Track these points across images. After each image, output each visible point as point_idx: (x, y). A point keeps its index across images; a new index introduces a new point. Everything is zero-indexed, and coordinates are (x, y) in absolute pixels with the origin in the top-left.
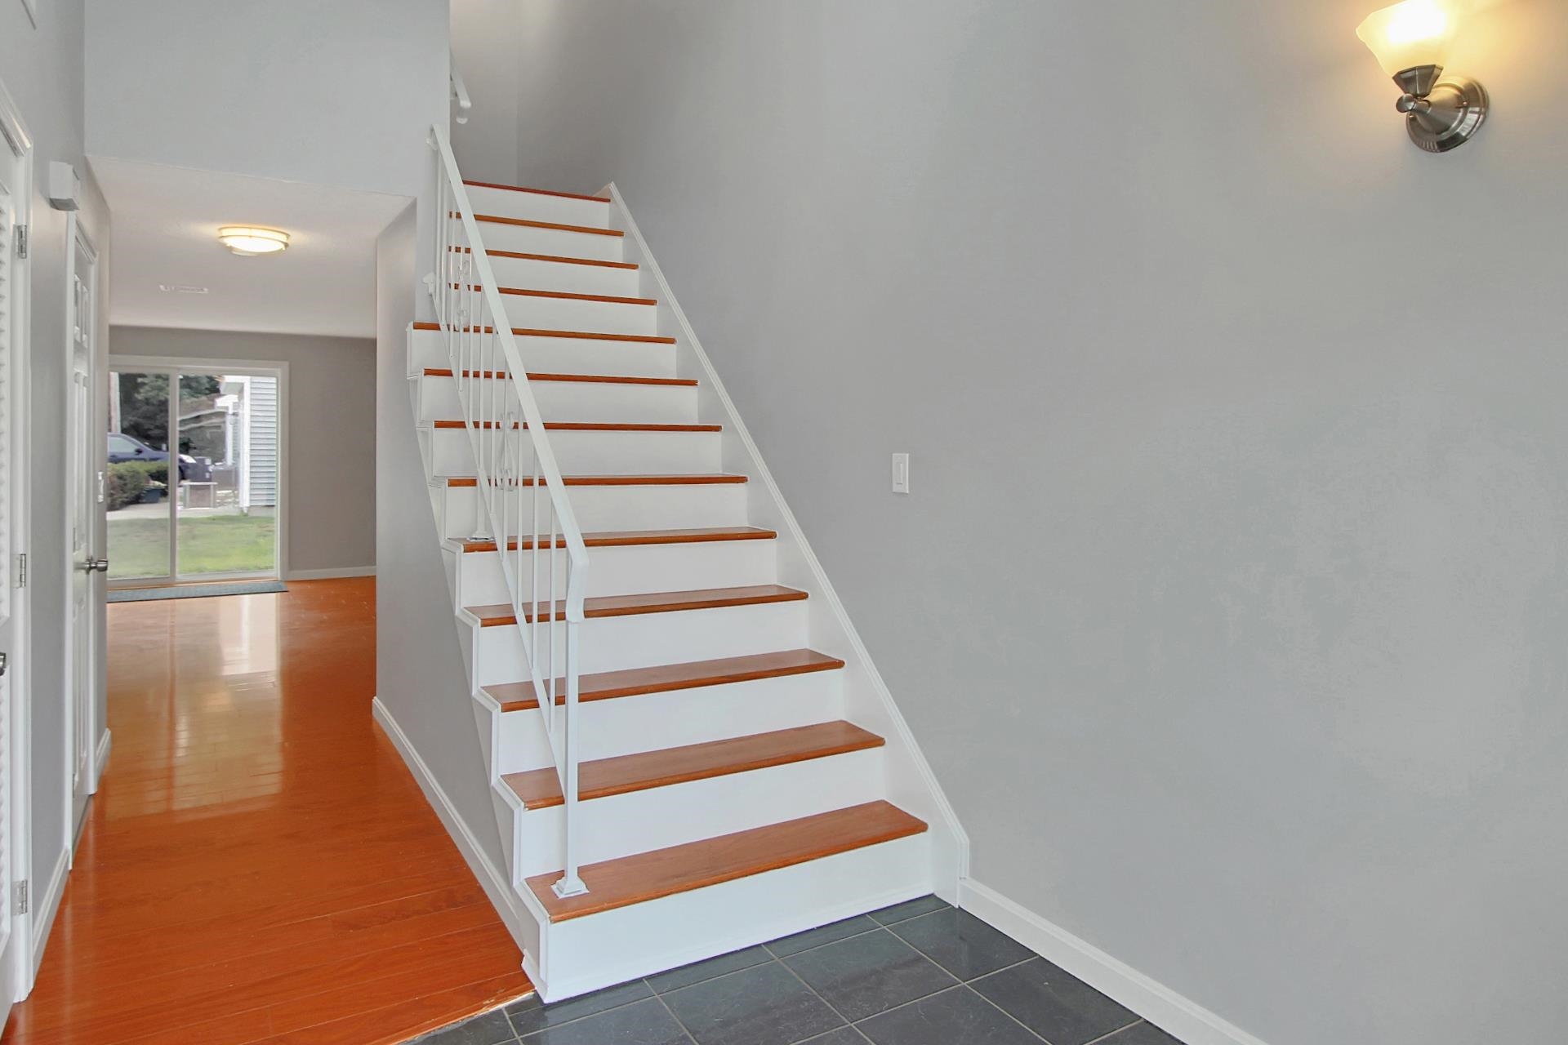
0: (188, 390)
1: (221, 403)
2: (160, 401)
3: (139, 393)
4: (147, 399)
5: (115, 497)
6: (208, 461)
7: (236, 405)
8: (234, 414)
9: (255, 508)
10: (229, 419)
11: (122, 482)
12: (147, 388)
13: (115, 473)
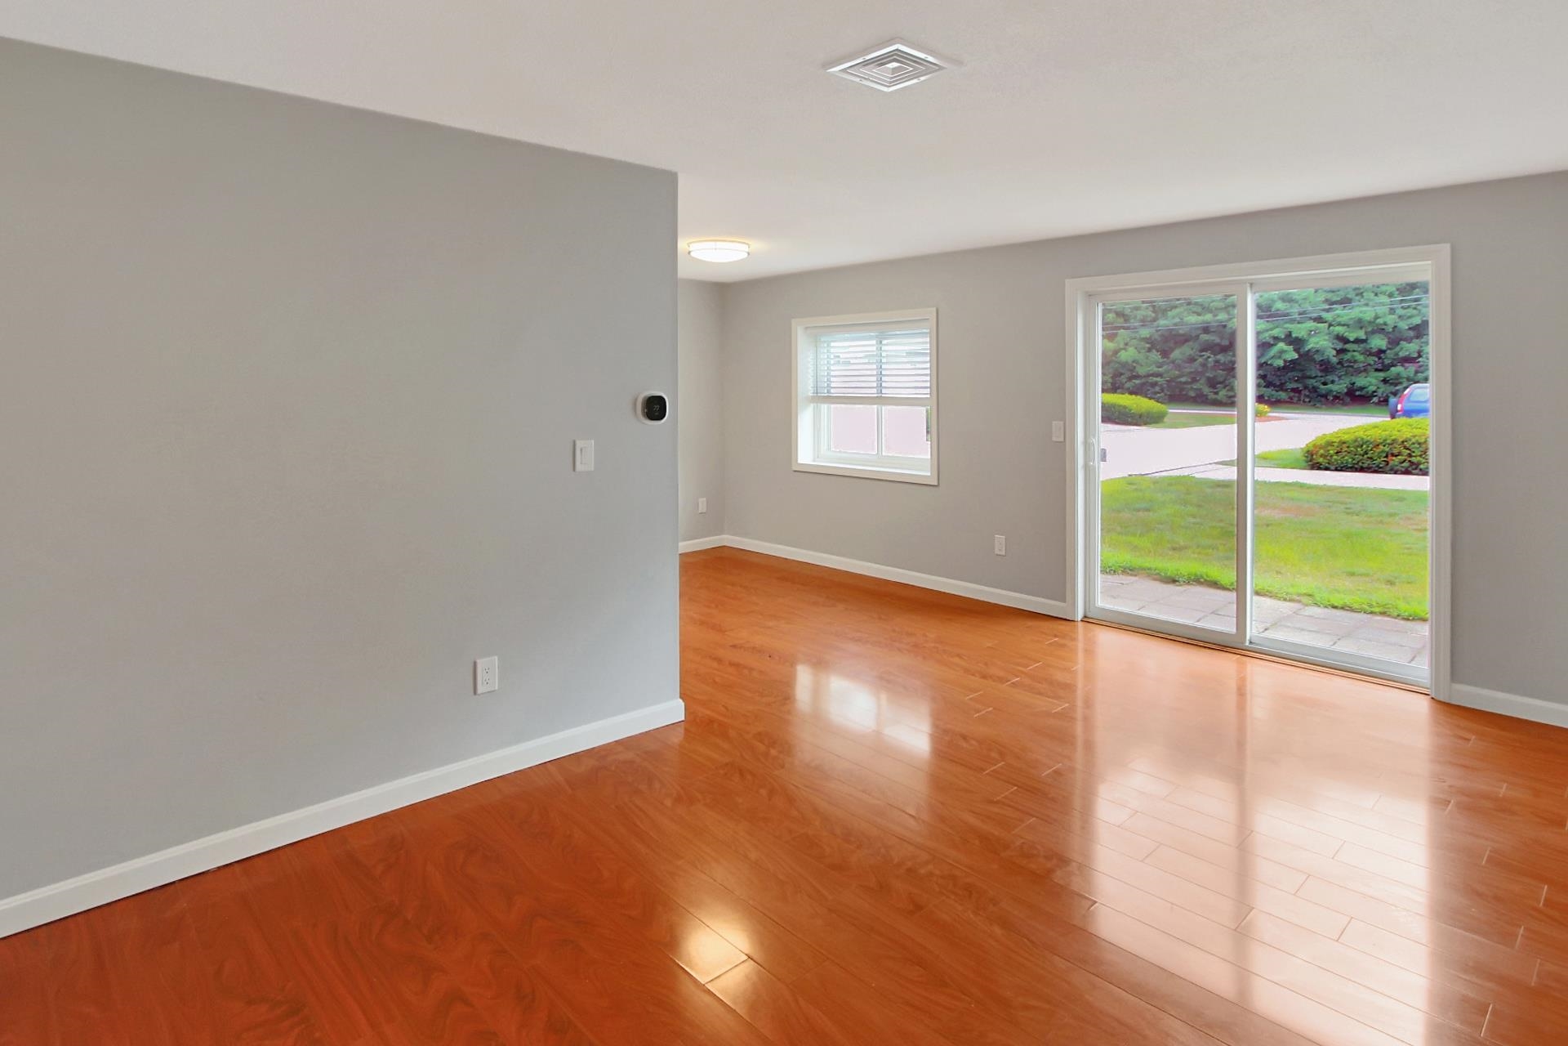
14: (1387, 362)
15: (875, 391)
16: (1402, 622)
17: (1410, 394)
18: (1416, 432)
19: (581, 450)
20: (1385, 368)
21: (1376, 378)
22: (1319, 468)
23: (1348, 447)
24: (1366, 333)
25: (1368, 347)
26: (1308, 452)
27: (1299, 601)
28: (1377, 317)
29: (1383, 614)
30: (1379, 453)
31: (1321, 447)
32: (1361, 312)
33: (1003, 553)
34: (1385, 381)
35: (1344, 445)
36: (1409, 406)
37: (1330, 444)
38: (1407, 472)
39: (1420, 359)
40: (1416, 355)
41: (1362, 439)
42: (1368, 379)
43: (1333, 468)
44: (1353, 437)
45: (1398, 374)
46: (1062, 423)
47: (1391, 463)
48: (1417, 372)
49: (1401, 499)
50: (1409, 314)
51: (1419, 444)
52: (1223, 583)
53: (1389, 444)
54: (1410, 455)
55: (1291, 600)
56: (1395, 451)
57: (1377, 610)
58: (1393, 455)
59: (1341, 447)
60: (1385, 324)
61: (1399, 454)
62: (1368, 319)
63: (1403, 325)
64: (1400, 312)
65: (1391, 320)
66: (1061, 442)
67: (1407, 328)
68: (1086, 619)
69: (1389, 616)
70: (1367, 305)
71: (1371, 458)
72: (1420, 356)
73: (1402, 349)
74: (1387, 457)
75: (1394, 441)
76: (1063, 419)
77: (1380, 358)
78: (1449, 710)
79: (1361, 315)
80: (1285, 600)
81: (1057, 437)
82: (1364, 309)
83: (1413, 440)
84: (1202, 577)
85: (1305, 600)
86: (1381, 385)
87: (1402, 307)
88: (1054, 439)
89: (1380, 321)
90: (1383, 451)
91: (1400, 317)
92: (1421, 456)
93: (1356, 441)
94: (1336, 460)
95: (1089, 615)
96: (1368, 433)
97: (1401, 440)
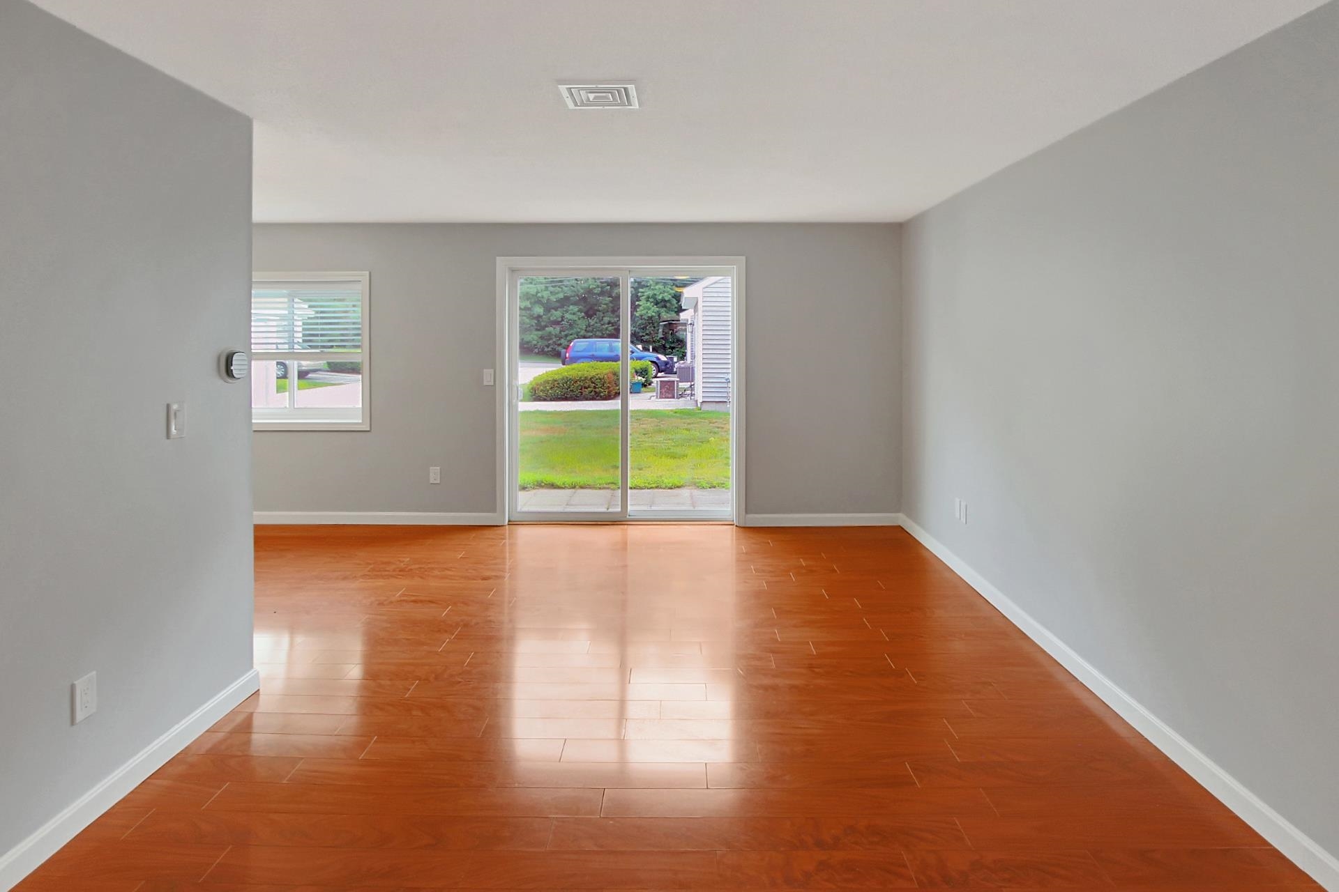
0: (665, 309)
1: (683, 316)
2: (649, 317)
3: (637, 311)
4: (641, 316)
5: (611, 389)
6: (675, 359)
7: (694, 317)
8: (691, 324)
9: (708, 404)
10: (689, 328)
11: (616, 377)
12: (641, 308)
13: (611, 370)
14: (543, 324)
15: (286, 346)
16: (669, 490)
17: (574, 346)
18: (598, 371)
19: (175, 414)
20: (543, 328)
21: (536, 335)
22: (540, 400)
23: (558, 384)
24: (531, 303)
25: (532, 313)
26: (532, 388)
27: (608, 488)
28: (537, 292)
29: (657, 487)
30: (577, 387)
31: (541, 384)
32: (528, 288)
33: (438, 482)
34: (542, 338)
35: (556, 383)
36: (573, 354)
37: (547, 382)
38: (593, 399)
39: (563, 322)
40: (560, 319)
41: (567, 378)
42: (532, 336)
43: (549, 399)
44: (561, 377)
45: (550, 333)
46: (492, 371)
47: (584, 393)
48: (561, 332)
49: (606, 416)
50: (556, 291)
51: (600, 379)
52: (558, 484)
53: (583, 380)
54: (595, 387)
55: (604, 488)
56: (587, 385)
57: (653, 486)
58: (585, 388)
59: (554, 384)
60: (543, 297)
61: (589, 387)
62: (532, 293)
63: (553, 298)
64: (551, 289)
65: (546, 294)
66: (492, 386)
67: (555, 300)
68: (511, 523)
69: (661, 488)
70: (531, 283)
71: (572, 391)
72: (562, 320)
73: (552, 315)
74: (581, 389)
75: (586, 378)
76: (493, 366)
77: (538, 321)
78: (748, 530)
79: (528, 290)
80: (600, 488)
81: (488, 380)
82: (531, 286)
83: (597, 377)
84: (542, 482)
85: (613, 486)
86: (540, 340)
87: (552, 286)
88: (485, 383)
89: (539, 295)
90: (580, 385)
91: (551, 292)
92: (601, 388)
93: (563, 379)
94: (551, 393)
95: (512, 519)
96: (570, 373)
97: (590, 377)
